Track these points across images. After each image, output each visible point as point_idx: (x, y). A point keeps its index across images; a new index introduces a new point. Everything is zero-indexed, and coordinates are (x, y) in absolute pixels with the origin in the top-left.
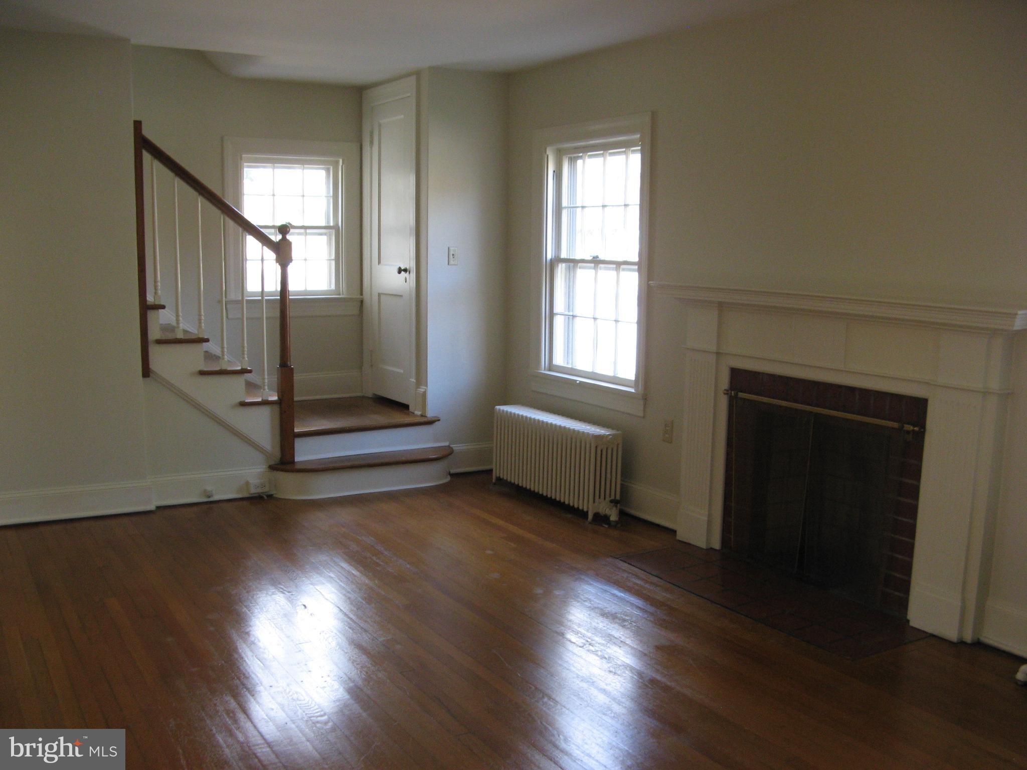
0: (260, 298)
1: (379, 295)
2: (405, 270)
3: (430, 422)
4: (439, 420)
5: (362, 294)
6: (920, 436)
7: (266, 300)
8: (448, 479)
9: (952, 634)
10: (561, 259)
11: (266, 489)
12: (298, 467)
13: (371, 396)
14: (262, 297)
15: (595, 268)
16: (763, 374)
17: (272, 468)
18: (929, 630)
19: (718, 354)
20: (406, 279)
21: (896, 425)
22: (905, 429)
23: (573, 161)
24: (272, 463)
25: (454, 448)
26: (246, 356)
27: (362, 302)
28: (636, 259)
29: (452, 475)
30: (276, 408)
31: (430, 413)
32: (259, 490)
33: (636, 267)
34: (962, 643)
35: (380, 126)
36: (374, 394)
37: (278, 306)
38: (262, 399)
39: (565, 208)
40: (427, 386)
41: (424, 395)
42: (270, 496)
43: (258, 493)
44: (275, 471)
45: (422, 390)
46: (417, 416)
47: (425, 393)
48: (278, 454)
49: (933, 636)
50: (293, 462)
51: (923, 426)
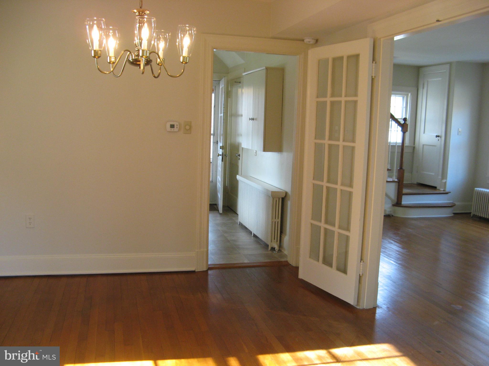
0: (395, 145)
1: (423, 145)
2: (439, 136)
3: (447, 193)
4: (450, 193)
5: (414, 144)
7: (397, 145)
8: (453, 215)
11: (392, 213)
12: (402, 205)
13: (416, 183)
14: (396, 144)
17: (394, 205)
20: (439, 140)
24: (393, 204)
25: (456, 204)
26: (389, 164)
27: (414, 147)
29: (454, 214)
30: (397, 184)
31: (447, 190)
32: (389, 213)
35: (428, 81)
36: (417, 183)
37: (401, 148)
38: (393, 180)
40: (446, 179)
41: (445, 183)
42: (392, 216)
43: (388, 214)
44: (395, 207)
45: (444, 181)
46: (441, 190)
47: (446, 182)
48: (396, 200)
50: (401, 204)
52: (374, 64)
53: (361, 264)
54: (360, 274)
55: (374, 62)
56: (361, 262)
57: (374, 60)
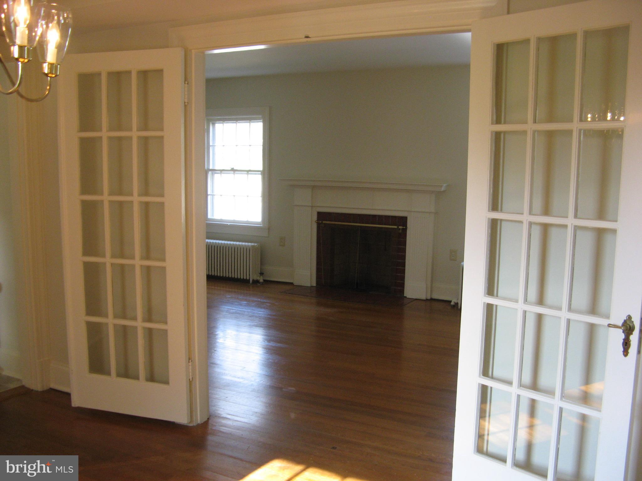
6: (405, 230)
9: (424, 297)
10: (210, 169)
15: (234, 174)
16: (333, 213)
18: (414, 297)
19: (312, 207)
21: (396, 227)
22: (399, 228)
23: (214, 124)
28: (261, 168)
33: (260, 173)
34: (427, 300)
39: (211, 146)
49: (416, 299)
51: (406, 226)
52: (186, 85)
53: (189, 365)
54: (189, 379)
55: (186, 82)
56: (189, 362)
57: (186, 79)
